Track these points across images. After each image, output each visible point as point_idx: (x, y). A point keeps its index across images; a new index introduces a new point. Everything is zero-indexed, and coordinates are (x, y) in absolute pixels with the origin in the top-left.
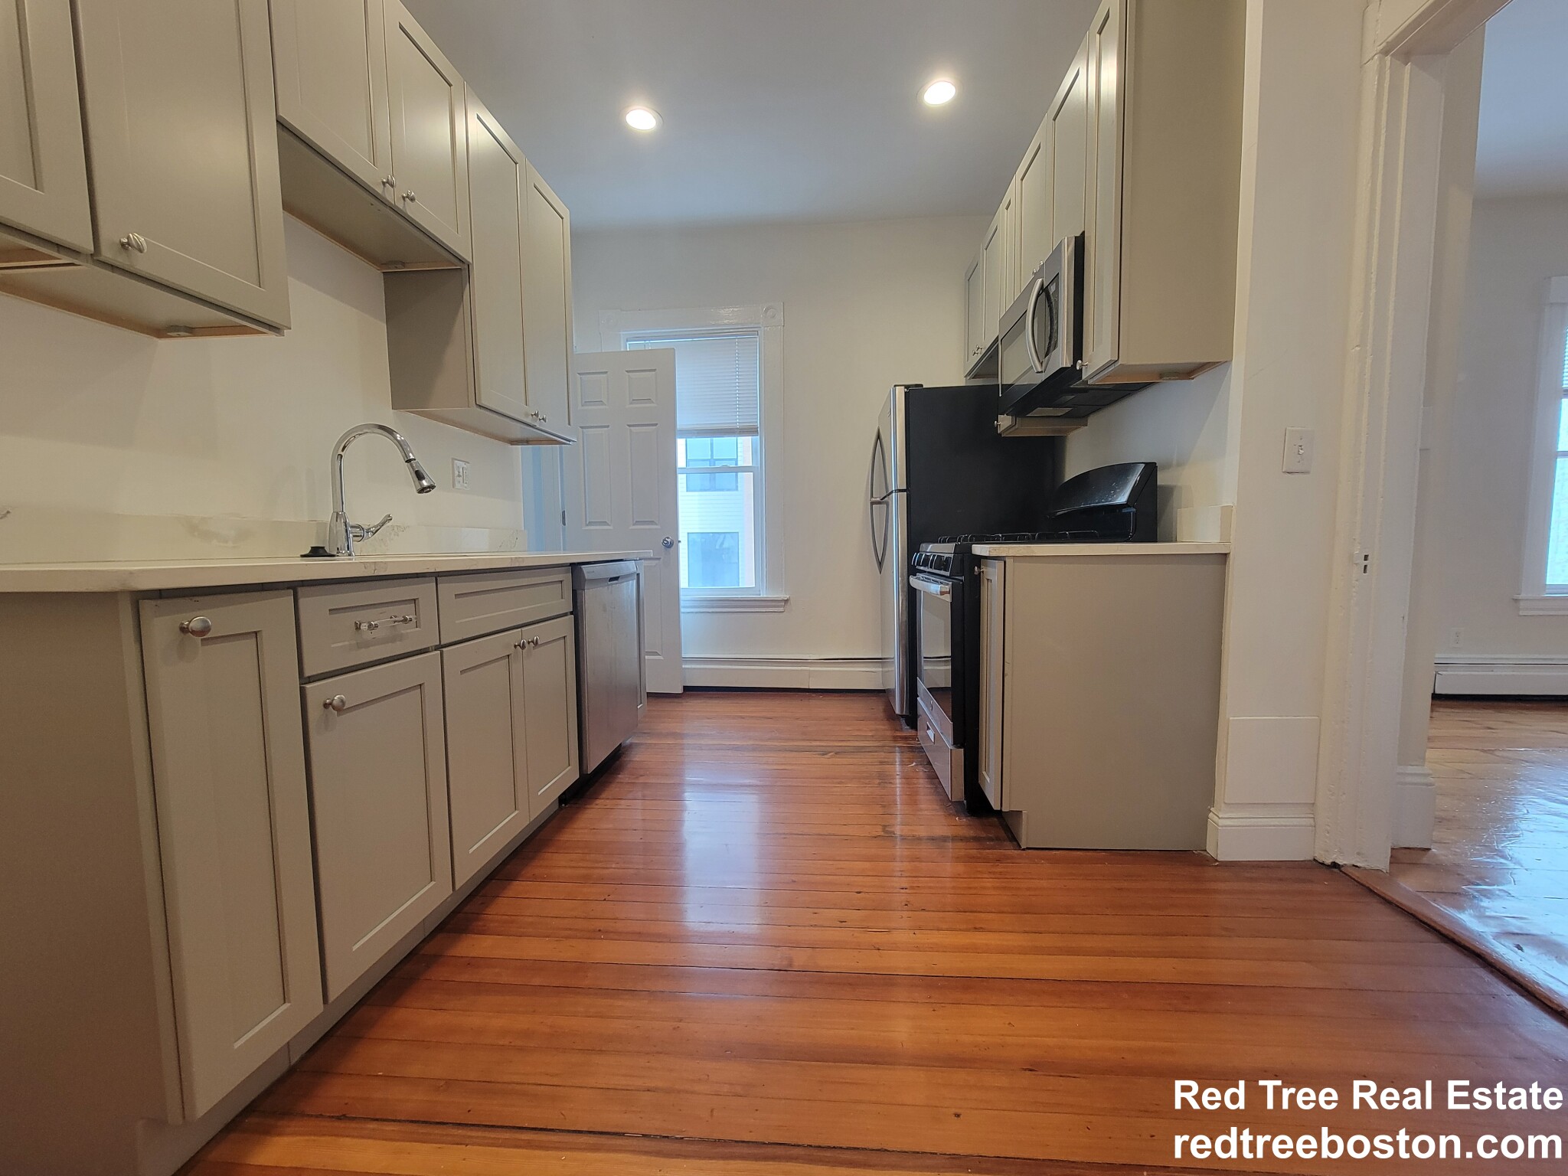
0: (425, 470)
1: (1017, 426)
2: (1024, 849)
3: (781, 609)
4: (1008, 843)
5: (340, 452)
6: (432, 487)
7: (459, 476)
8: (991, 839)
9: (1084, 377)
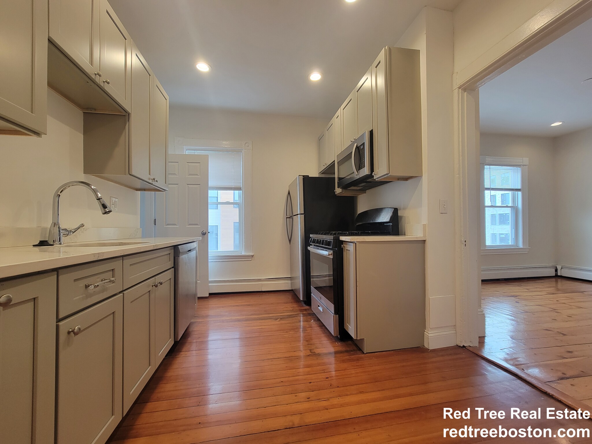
0: (107, 204)
1: (343, 192)
2: (365, 354)
3: (251, 259)
4: (358, 352)
5: (59, 193)
6: (110, 212)
7: (113, 204)
8: (352, 351)
9: (374, 178)
